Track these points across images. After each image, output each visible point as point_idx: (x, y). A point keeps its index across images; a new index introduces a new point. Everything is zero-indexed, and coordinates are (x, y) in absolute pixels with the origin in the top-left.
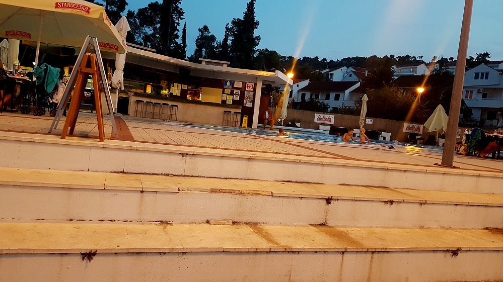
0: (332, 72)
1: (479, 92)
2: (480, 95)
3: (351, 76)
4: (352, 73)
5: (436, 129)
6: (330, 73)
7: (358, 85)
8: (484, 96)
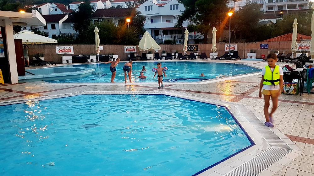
0: (40, 7)
1: (149, 19)
2: (150, 21)
3: (56, 10)
4: (56, 8)
5: (147, 49)
6: (38, 8)
7: (67, 17)
8: (152, 21)
